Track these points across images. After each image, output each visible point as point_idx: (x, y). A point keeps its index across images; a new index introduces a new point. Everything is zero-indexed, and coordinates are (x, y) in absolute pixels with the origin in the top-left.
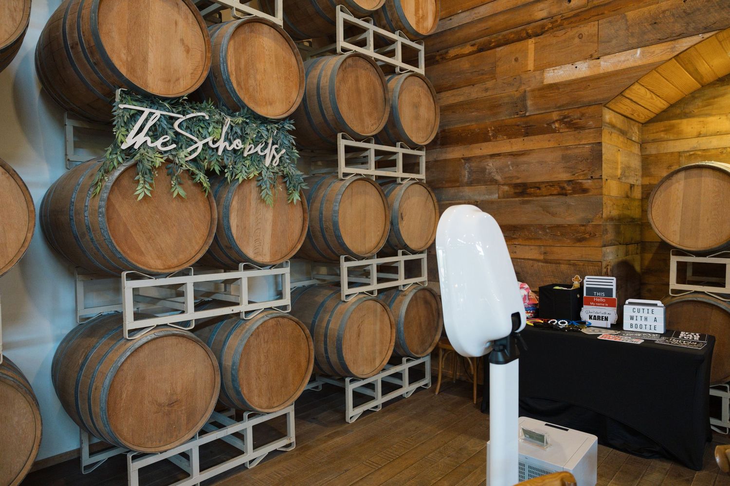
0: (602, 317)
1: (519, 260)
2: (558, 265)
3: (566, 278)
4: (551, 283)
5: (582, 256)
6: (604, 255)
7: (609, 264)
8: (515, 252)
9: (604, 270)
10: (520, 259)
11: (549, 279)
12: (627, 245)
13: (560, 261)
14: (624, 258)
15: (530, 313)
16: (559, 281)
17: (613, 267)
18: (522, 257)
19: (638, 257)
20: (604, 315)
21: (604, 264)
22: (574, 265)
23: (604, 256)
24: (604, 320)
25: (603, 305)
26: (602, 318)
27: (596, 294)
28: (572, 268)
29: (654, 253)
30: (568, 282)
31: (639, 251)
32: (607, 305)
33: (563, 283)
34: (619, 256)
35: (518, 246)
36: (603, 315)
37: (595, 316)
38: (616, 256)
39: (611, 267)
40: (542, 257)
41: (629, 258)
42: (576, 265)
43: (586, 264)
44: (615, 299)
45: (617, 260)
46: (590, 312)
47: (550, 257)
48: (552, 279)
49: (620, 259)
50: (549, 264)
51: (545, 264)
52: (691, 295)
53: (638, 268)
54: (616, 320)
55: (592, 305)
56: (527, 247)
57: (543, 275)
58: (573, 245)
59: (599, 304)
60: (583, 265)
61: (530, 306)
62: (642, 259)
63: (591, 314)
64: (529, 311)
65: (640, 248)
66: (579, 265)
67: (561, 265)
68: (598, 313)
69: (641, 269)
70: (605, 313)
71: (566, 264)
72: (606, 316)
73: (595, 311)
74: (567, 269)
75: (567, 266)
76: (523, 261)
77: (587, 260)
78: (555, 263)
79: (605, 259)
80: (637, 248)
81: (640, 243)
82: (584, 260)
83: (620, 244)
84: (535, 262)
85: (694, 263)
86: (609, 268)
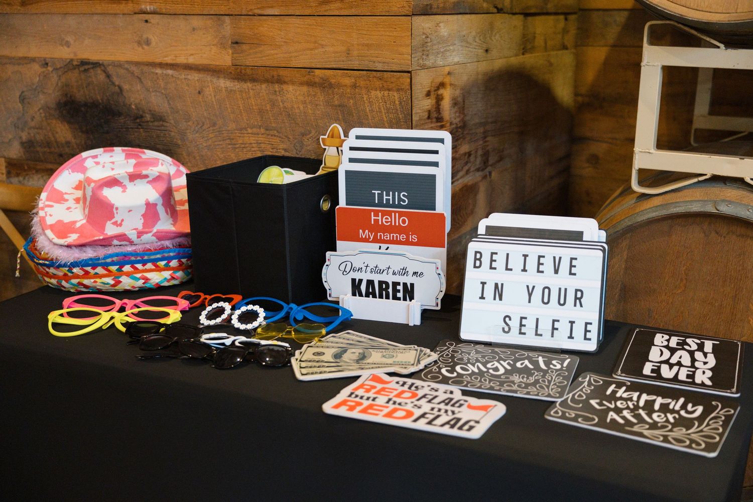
0: (395, 284)
1: (159, 71)
2: (276, 86)
3: (303, 135)
4: (259, 154)
5: (348, 52)
6: (424, 44)
7: (447, 80)
8: (148, 43)
9: (423, 105)
10: (161, 65)
11: (253, 140)
12: (527, 15)
13: (282, 72)
14: (515, 61)
15: (167, 268)
16: (282, 146)
17: (466, 92)
18: (169, 60)
19: (567, 59)
20: (401, 279)
21: (423, 81)
22: (325, 85)
23: (424, 48)
24: (400, 295)
25: (402, 237)
26: (395, 291)
27: (381, 196)
28: (321, 98)
29: (614, 46)
30: (306, 152)
31: (569, 39)
32: (414, 238)
33: (292, 154)
34: (494, 53)
35: (154, 19)
36: (397, 279)
37: (370, 283)
38: (481, 52)
39: (458, 92)
40: (225, 59)
41: (530, 60)
42: (331, 86)
43: (362, 83)
44: (442, 216)
45: (484, 67)
46: (353, 269)
47: (252, 58)
48: (261, 139)
49: (498, 63)
50: (249, 85)
51: (236, 86)
52: (698, 193)
53: (563, 91)
54: (442, 295)
55: (366, 240)
56: (180, 22)
57: (232, 126)
58: (322, 10)
59: (388, 237)
60: (354, 86)
61: (167, 243)
62: (579, 66)
63: (357, 276)
64: (162, 264)
65: (573, 31)
66: (339, 85)
67: (285, 87)
68: (381, 272)
69: (576, 94)
70: (404, 272)
71: (302, 84)
72: (408, 280)
73: (372, 266)
74: (304, 102)
75: (305, 89)
76: (170, 72)
77: (366, 64)
78: (267, 81)
79: (428, 63)
80: (565, 31)
81: (575, 13)
82: (355, 64)
83: (500, 11)
84: (208, 78)
85: (718, 73)
86: (447, 94)
